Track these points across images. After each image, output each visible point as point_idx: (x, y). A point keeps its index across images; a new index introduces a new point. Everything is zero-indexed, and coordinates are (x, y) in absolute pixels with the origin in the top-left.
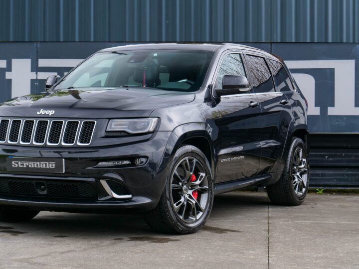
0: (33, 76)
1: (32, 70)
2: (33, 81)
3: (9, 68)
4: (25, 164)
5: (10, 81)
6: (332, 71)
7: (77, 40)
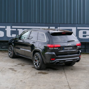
3: (6, 28)
5: (6, 31)
7: (19, 22)
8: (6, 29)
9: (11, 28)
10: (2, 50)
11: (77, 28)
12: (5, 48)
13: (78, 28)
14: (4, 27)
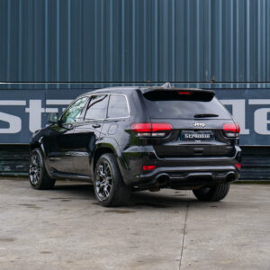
0: (43, 110)
2: (42, 114)
3: (28, 106)
5: (28, 114)
6: (231, 106)
8: (27, 110)
9: (44, 106)
10: (16, 174)
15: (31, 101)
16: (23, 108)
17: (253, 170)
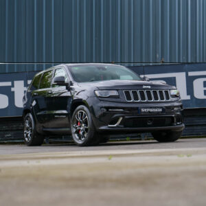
1: (25, 86)
2: (25, 91)
3: (13, 86)
4: (148, 110)
5: (13, 92)
6: (175, 78)
8: (12, 89)
9: (26, 84)
11: (187, 75)
12: (13, 138)
13: (191, 74)
14: (9, 84)
15: (15, 82)
16: (9, 88)
17: (195, 128)
